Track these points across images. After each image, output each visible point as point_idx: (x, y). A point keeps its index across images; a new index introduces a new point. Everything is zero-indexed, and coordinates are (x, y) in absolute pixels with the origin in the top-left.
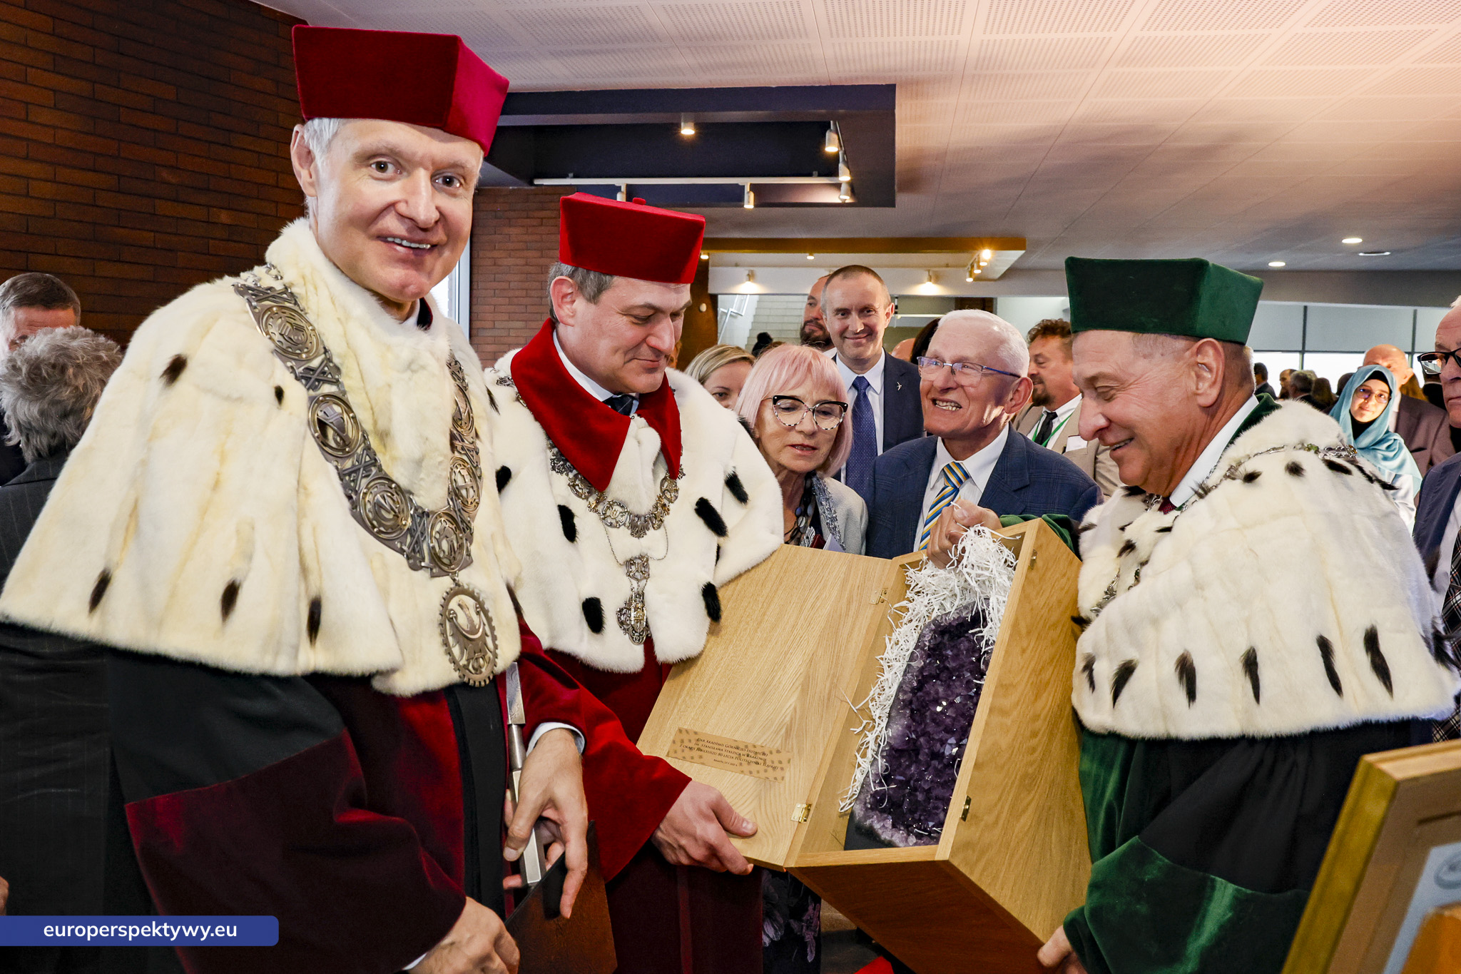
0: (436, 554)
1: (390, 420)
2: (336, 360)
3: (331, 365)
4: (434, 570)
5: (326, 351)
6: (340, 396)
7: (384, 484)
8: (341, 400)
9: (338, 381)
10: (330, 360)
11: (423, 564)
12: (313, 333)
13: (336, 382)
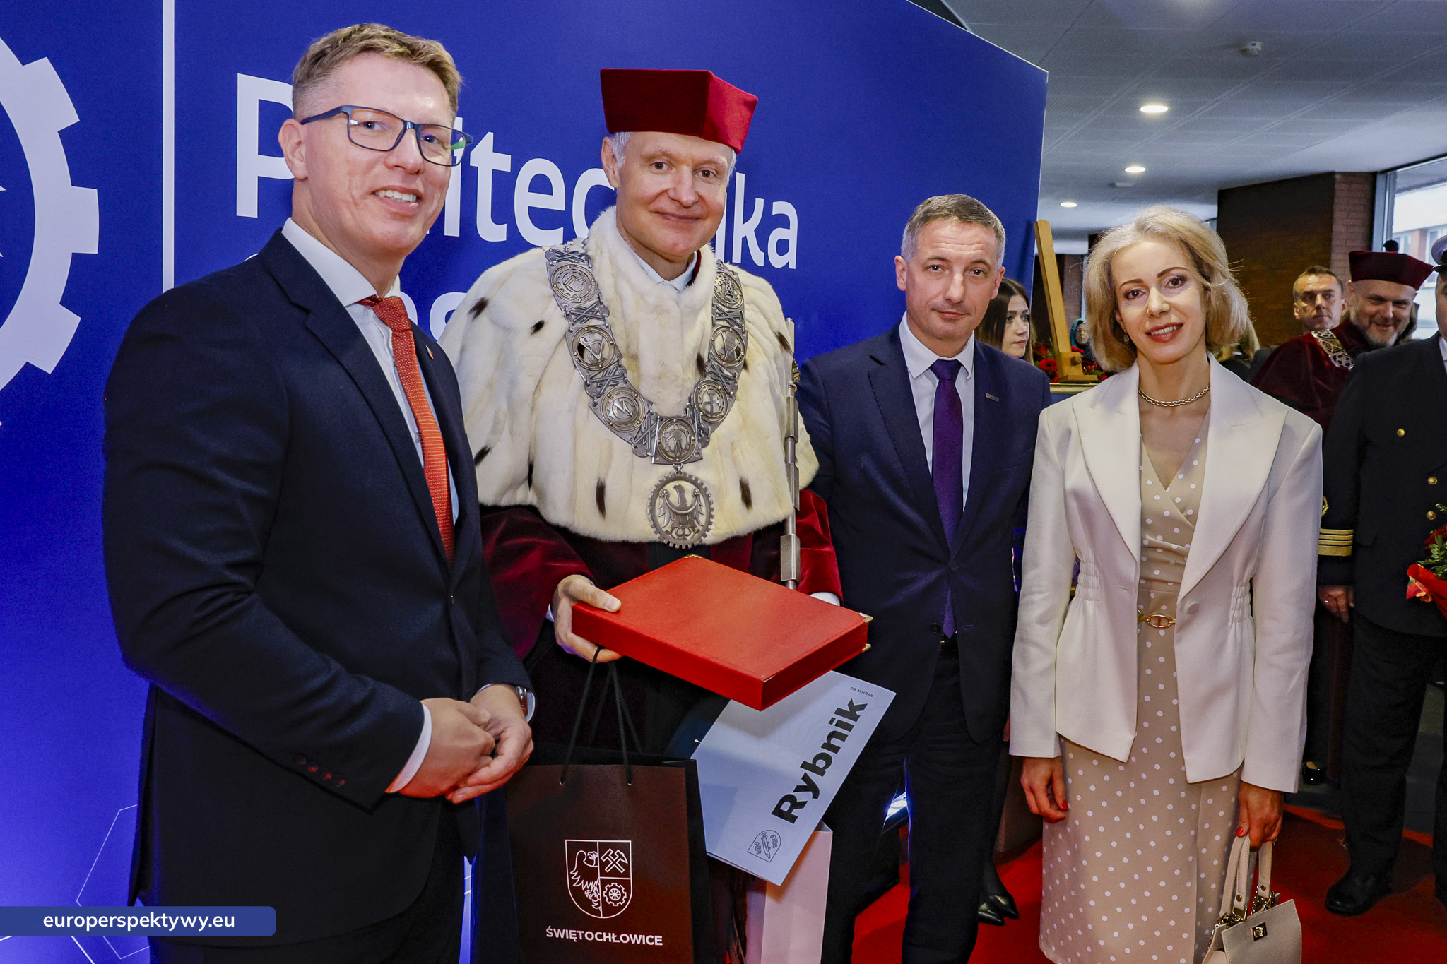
0: (662, 447)
1: (638, 348)
2: (605, 304)
3: (602, 306)
4: (658, 459)
5: (599, 298)
6: (604, 327)
7: (625, 393)
8: (606, 331)
9: (604, 317)
10: (602, 303)
11: (649, 454)
12: (594, 284)
13: (603, 318)
